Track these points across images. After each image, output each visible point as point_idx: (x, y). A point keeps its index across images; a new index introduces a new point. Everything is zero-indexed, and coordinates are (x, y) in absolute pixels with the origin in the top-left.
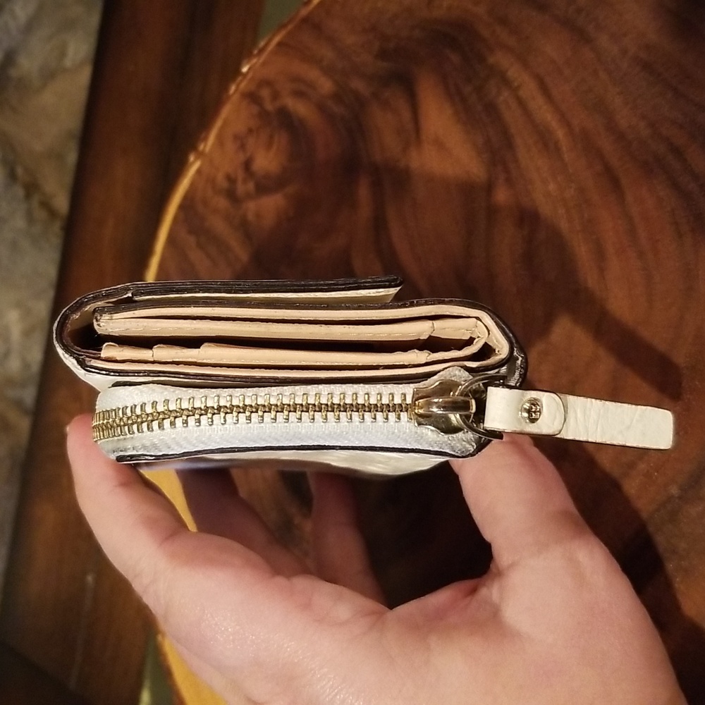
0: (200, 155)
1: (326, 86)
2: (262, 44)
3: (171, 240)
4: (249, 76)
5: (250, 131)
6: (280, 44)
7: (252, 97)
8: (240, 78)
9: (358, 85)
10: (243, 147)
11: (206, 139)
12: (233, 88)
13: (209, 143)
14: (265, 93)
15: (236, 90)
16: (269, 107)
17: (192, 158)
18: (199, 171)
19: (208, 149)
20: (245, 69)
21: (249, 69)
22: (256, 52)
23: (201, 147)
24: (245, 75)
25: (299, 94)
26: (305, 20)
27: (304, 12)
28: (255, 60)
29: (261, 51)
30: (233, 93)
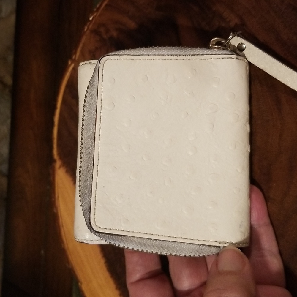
0: (74, 61)
2: (98, 6)
4: (94, 21)
5: (97, 48)
6: (106, 5)
7: (96, 32)
8: (89, 23)
11: (75, 53)
13: (77, 55)
14: (102, 30)
15: (87, 29)
16: (105, 36)
17: (70, 63)
18: (73, 69)
19: (77, 58)
20: (91, 19)
21: (93, 18)
22: (95, 10)
23: (74, 57)
24: (91, 21)
28: (95, 14)
29: (98, 9)
30: (87, 31)
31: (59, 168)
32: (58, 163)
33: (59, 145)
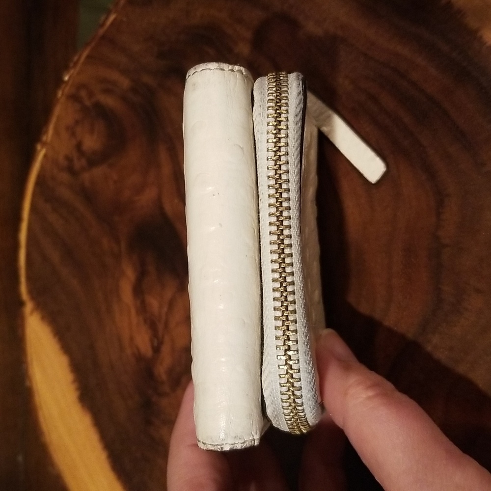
0: (44, 144)
1: (125, 83)
2: (76, 58)
3: (34, 208)
4: (70, 82)
5: (77, 122)
6: (88, 57)
7: (74, 98)
8: (64, 86)
9: (147, 79)
10: (73, 134)
11: (46, 132)
12: (60, 94)
13: (49, 135)
14: (83, 93)
15: (62, 94)
16: (88, 103)
17: (39, 147)
18: (45, 156)
19: (49, 139)
20: (66, 78)
21: (70, 78)
22: (71, 65)
23: (44, 138)
24: (67, 82)
25: (107, 91)
26: (103, 37)
27: (101, 31)
28: (72, 71)
29: (76, 64)
30: (61, 97)
31: (32, 313)
32: (29, 307)
33: (29, 278)
